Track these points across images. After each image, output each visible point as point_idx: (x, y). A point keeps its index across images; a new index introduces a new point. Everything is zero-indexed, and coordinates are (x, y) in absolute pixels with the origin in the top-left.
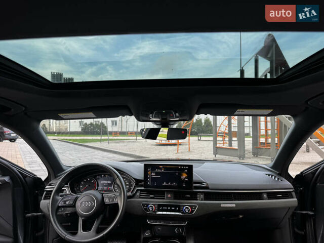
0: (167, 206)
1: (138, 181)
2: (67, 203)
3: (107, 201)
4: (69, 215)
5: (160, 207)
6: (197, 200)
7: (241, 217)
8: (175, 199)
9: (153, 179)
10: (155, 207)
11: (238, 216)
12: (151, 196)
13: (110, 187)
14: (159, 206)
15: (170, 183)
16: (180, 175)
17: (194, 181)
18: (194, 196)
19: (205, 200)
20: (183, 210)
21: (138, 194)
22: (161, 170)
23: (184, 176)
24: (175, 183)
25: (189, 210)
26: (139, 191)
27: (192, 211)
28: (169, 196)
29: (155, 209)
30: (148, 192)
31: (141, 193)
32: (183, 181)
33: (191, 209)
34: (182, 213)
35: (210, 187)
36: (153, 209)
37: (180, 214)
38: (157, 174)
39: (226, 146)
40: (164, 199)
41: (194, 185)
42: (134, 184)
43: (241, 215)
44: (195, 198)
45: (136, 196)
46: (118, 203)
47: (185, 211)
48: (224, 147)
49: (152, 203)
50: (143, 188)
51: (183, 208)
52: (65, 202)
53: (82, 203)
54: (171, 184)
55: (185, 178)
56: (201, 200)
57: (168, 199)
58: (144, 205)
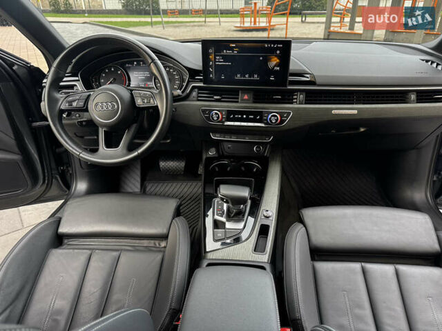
0: (242, 113)
1: (193, 73)
2: (75, 104)
3: (139, 102)
4: (84, 123)
5: (230, 115)
6: (292, 103)
7: (362, 130)
8: (254, 102)
9: (219, 69)
10: (222, 115)
11: (358, 129)
12: (215, 97)
13: (149, 83)
14: (229, 112)
15: (247, 76)
16: (267, 60)
17: (290, 71)
18: (288, 97)
19: (306, 103)
20: (266, 120)
21: (194, 94)
22: (233, 51)
23: (274, 62)
24: (256, 76)
25: (277, 120)
26: (196, 90)
27: (282, 121)
28: (246, 97)
29: (222, 118)
30: (211, 92)
31: (199, 93)
32: (272, 72)
33: (281, 117)
34: (265, 124)
35: (318, 81)
36: (218, 118)
37: (263, 125)
38: (225, 58)
39: (345, 29)
40: (237, 102)
41: (291, 78)
42: (187, 77)
43: (363, 127)
44: (289, 100)
45: (191, 97)
46: (157, 106)
47: (271, 121)
48: (342, 31)
49: (218, 108)
50: (201, 84)
51: (267, 117)
52: (70, 103)
53: (97, 104)
54: (250, 76)
55: (275, 66)
56: (301, 103)
57: (244, 102)
58: (204, 111)
